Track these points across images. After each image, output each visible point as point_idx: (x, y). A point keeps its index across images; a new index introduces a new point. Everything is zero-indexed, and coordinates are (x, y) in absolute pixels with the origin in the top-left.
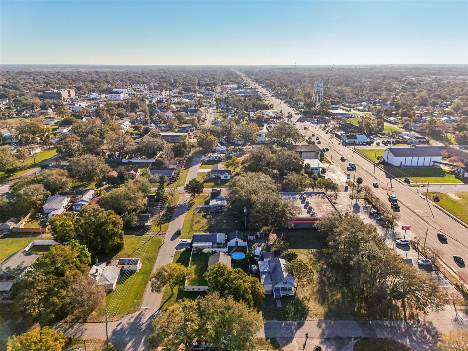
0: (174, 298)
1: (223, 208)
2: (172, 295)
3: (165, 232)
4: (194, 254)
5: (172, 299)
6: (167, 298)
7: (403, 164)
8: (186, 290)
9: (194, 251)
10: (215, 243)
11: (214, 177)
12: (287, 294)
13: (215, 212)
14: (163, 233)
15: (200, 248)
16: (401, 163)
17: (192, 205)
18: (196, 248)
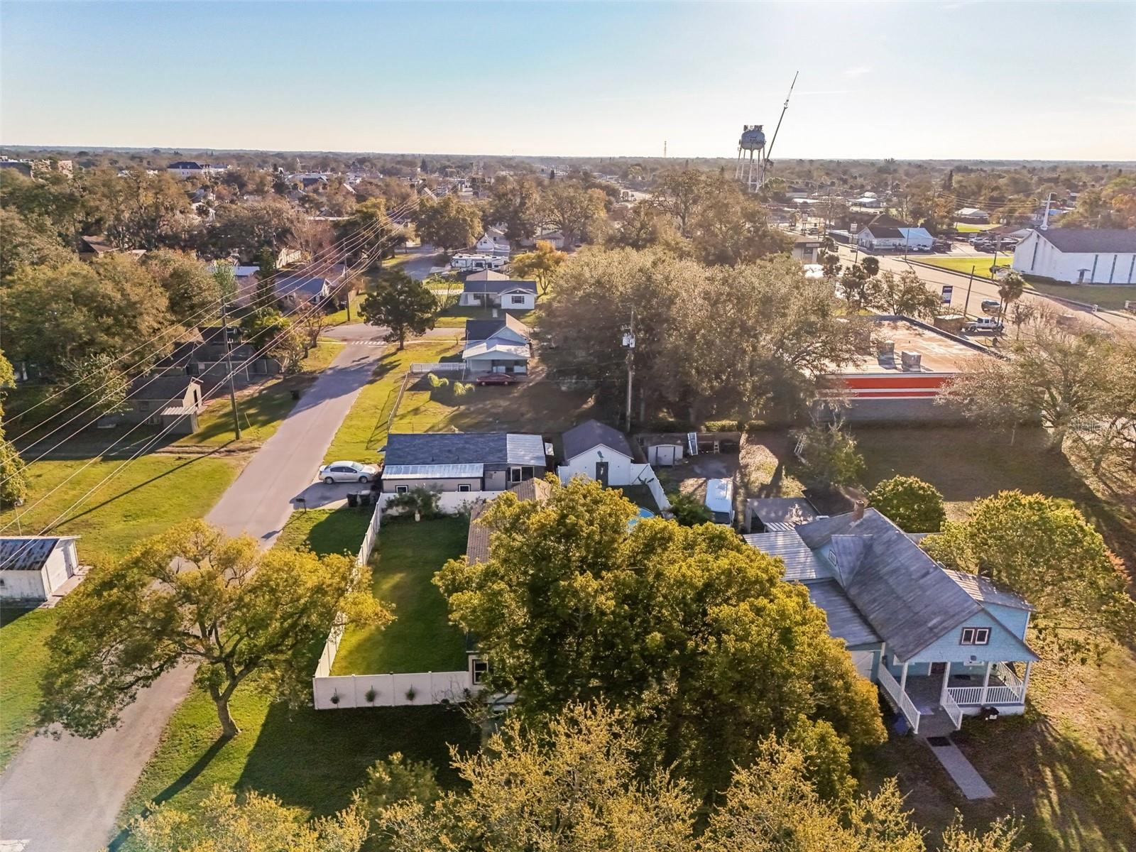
0: (233, 766)
1: (517, 369)
2: (225, 739)
3: (256, 444)
4: (387, 522)
5: (215, 770)
6: (182, 763)
7: (1087, 276)
8: (323, 702)
9: (391, 504)
10: (497, 467)
11: (477, 302)
12: (986, 711)
13: (488, 384)
14: (248, 446)
15: (419, 491)
16: (1082, 274)
17: (389, 370)
18: (402, 490)
